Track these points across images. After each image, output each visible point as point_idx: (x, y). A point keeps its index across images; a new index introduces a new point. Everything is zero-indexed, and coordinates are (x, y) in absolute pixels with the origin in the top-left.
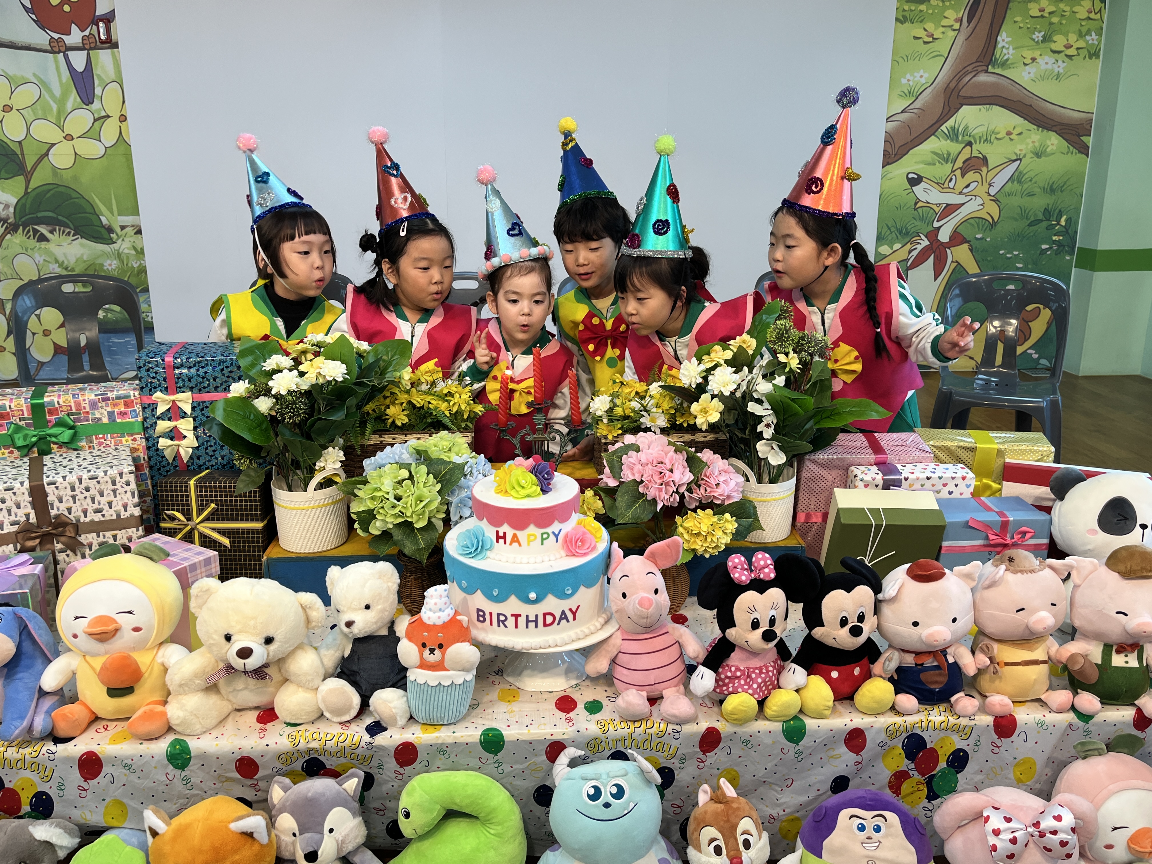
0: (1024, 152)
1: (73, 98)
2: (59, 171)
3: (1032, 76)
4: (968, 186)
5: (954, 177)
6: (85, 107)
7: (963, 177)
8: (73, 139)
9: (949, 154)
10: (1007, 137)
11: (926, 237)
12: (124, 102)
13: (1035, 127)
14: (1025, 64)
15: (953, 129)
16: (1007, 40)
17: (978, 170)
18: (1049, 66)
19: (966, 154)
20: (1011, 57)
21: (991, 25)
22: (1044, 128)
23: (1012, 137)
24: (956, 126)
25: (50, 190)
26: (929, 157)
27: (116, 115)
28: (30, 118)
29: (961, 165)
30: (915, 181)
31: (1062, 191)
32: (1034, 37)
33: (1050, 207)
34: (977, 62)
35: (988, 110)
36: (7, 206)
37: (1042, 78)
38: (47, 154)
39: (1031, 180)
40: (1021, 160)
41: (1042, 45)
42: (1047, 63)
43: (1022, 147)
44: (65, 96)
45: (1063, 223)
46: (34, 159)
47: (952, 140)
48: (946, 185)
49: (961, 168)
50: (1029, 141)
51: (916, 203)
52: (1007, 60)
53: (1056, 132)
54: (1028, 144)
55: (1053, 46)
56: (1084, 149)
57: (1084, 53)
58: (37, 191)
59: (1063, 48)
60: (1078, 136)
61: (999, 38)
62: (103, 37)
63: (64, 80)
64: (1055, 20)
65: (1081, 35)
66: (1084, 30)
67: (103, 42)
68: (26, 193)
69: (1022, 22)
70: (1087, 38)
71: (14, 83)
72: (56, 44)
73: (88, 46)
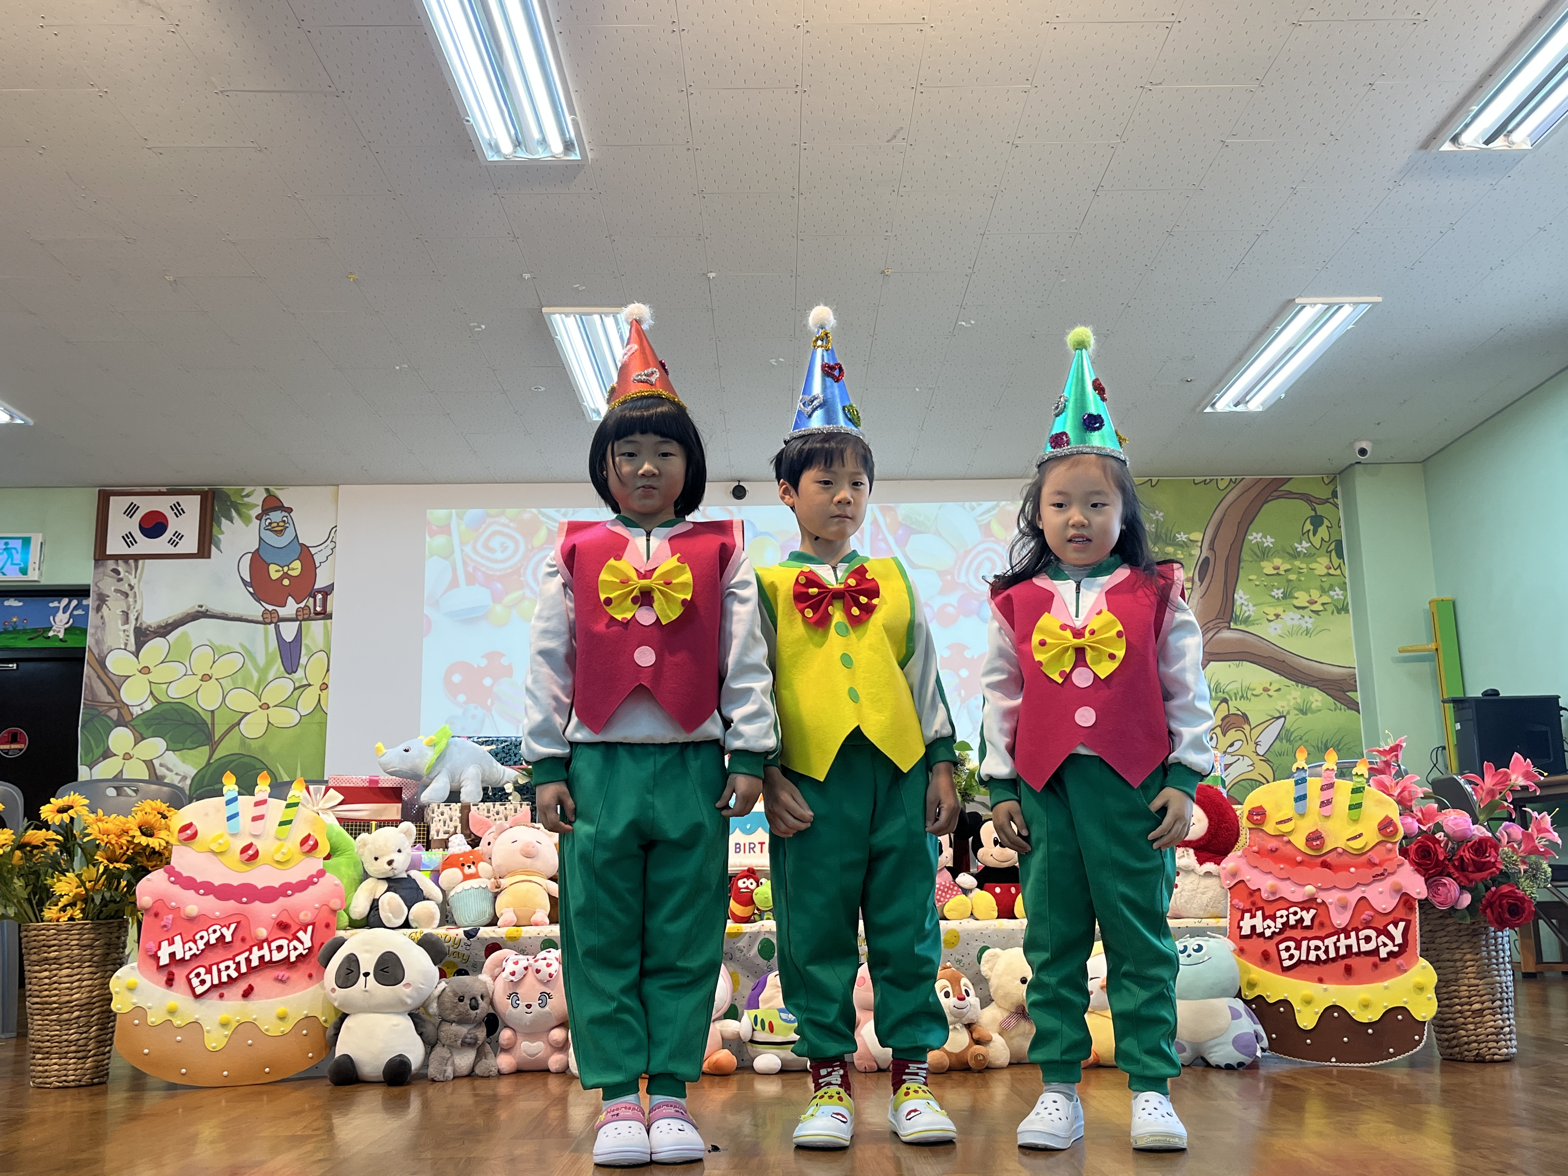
0: (1287, 709)
2: (248, 740)
3: (1279, 632)
4: (1232, 745)
5: (1214, 736)
6: (287, 676)
7: (1224, 736)
8: (269, 707)
10: (1265, 693)
12: (328, 671)
13: (1294, 683)
14: (1270, 621)
16: (1245, 597)
17: (1240, 728)
18: (1296, 622)
19: (1223, 710)
20: (1252, 614)
21: (1225, 583)
22: (1304, 684)
23: (1269, 693)
25: (234, 761)
27: (317, 683)
28: (227, 689)
29: (1220, 723)
32: (1273, 594)
34: (1217, 619)
35: (1238, 666)
36: (184, 778)
37: (1290, 633)
38: (238, 724)
39: (1301, 739)
40: (1285, 717)
41: (1284, 602)
42: (1292, 619)
43: (1284, 703)
44: (269, 664)
46: (226, 727)
49: (1220, 726)
50: (1288, 697)
52: (1249, 617)
53: (1317, 688)
54: (1289, 701)
55: (1297, 603)
56: (1353, 706)
57: (1330, 608)
58: (220, 762)
59: (1307, 605)
60: (1344, 692)
61: (1236, 596)
62: (318, 609)
63: (270, 650)
64: (1293, 577)
65: (1323, 591)
66: (1326, 586)
67: (317, 614)
68: (208, 764)
69: (1256, 580)
70: (1332, 593)
71: (218, 653)
72: (269, 616)
73: (301, 617)
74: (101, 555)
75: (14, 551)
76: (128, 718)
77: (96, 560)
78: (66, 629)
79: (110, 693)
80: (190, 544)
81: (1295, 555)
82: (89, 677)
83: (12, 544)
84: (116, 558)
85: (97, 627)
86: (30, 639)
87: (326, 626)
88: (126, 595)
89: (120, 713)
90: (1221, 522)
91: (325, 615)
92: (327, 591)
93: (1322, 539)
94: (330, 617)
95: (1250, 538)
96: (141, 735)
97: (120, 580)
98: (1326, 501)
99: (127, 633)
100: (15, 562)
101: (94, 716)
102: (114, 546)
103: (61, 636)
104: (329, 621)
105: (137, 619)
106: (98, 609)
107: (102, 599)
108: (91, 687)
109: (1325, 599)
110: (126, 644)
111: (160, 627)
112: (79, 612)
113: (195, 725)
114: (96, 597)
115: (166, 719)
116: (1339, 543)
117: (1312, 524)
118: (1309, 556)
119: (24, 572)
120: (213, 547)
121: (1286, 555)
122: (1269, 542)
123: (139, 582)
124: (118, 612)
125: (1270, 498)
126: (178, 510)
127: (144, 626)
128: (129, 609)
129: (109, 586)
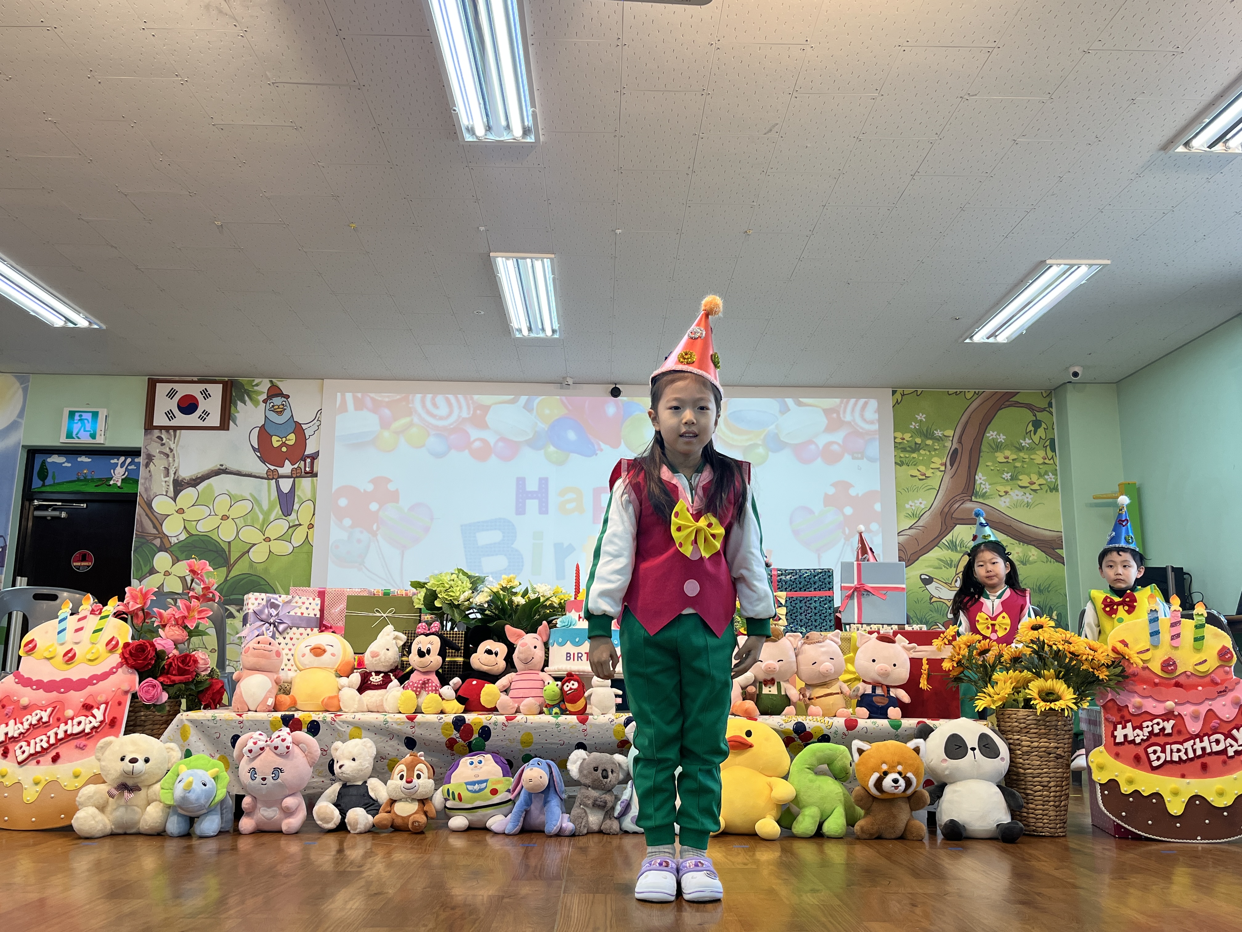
1: (277, 510)
2: (255, 564)
3: (1008, 504)
5: (958, 579)
8: (270, 541)
9: (952, 561)
11: (943, 626)
12: (314, 514)
13: (1017, 542)
14: (1001, 496)
15: (952, 542)
16: (983, 478)
18: (1020, 498)
20: (989, 491)
21: (969, 467)
22: (1024, 542)
24: (954, 540)
25: (245, 579)
26: (936, 563)
27: (306, 524)
28: (240, 526)
30: (928, 581)
31: (1049, 592)
32: (1004, 476)
33: (1041, 603)
34: (962, 494)
37: (1016, 506)
38: (248, 552)
41: (1011, 482)
42: (1017, 495)
44: (270, 510)
45: (1055, 618)
46: (238, 555)
47: (952, 550)
48: (953, 585)
51: (931, 599)
52: (986, 492)
53: (1034, 545)
55: (1020, 483)
56: (1060, 560)
57: (1045, 488)
58: (234, 579)
59: (1028, 485)
60: (1054, 549)
61: (977, 477)
62: (308, 469)
63: (272, 499)
64: (1018, 464)
65: (1040, 475)
66: (1042, 472)
67: (306, 473)
68: (226, 580)
69: (993, 466)
70: (1046, 477)
71: (234, 500)
72: (271, 473)
73: (295, 475)
74: (149, 426)
75: (86, 421)
76: (168, 546)
77: (146, 430)
78: (122, 480)
79: (155, 527)
80: (214, 420)
81: (1020, 449)
82: (140, 515)
83: (85, 416)
84: (161, 428)
85: (146, 479)
86: (96, 486)
87: (313, 482)
88: (168, 456)
89: (162, 541)
90: (967, 422)
91: (313, 474)
92: (314, 457)
93: (1040, 437)
94: (316, 475)
95: (988, 435)
96: (177, 558)
97: (163, 445)
98: (1043, 410)
99: (167, 484)
100: (87, 429)
101: (143, 543)
102: (160, 419)
103: (119, 484)
104: (315, 479)
105: (175, 473)
106: (147, 465)
107: (150, 458)
108: (141, 521)
109: (1042, 481)
110: (167, 492)
111: (192, 480)
112: (133, 467)
113: (217, 552)
114: (145, 457)
115: (195, 547)
116: (1053, 441)
117: (1033, 426)
118: (1031, 449)
119: (93, 436)
120: (231, 422)
121: (1013, 448)
122: (1002, 438)
123: (177, 446)
124: (161, 468)
125: (1003, 406)
126: (206, 395)
127: (180, 479)
128: (169, 466)
129: (155, 449)
